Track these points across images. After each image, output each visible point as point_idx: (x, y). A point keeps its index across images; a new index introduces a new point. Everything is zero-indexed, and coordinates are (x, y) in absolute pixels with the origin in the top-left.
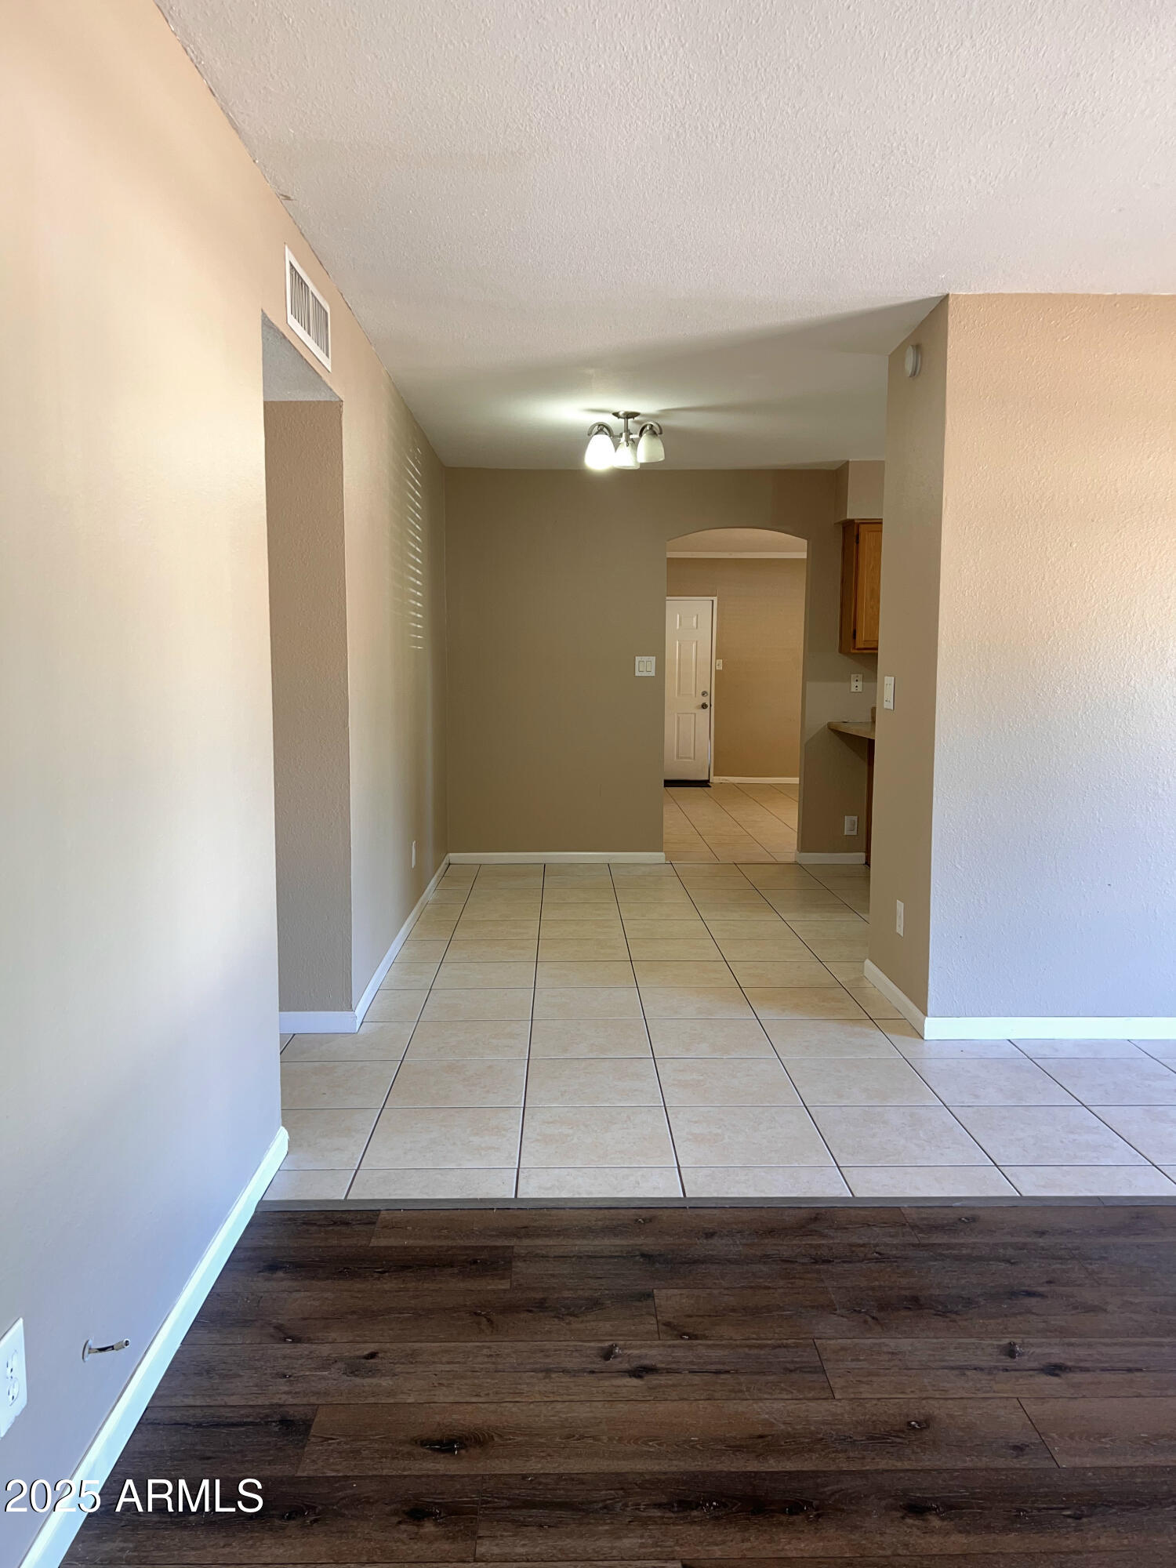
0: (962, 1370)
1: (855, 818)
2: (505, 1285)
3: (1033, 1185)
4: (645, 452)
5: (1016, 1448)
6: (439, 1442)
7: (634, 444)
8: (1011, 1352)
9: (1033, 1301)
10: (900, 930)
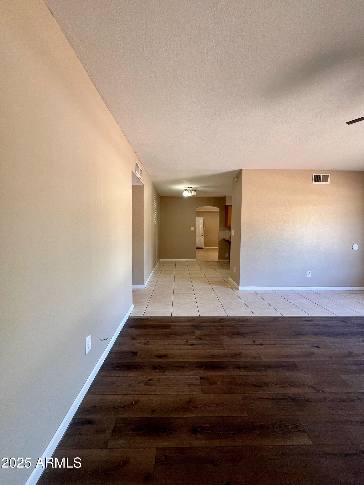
0: (246, 344)
1: (227, 254)
2: (170, 330)
3: (258, 314)
4: (193, 194)
5: (255, 357)
6: (158, 356)
7: (191, 192)
8: (254, 342)
9: (258, 333)
10: (235, 272)
